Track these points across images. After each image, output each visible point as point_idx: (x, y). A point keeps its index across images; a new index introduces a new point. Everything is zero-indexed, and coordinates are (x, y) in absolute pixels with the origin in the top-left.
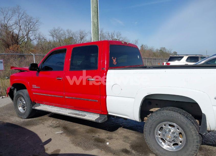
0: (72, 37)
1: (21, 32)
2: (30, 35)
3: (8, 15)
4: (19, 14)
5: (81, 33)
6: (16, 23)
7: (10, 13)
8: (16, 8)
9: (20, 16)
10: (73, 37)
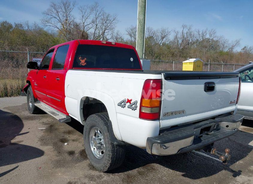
0: (152, 37)
1: (97, 31)
2: (106, 34)
3: (86, 14)
4: (96, 12)
5: (163, 31)
6: (93, 22)
7: (88, 11)
8: (94, 5)
9: (98, 14)
10: (154, 37)
